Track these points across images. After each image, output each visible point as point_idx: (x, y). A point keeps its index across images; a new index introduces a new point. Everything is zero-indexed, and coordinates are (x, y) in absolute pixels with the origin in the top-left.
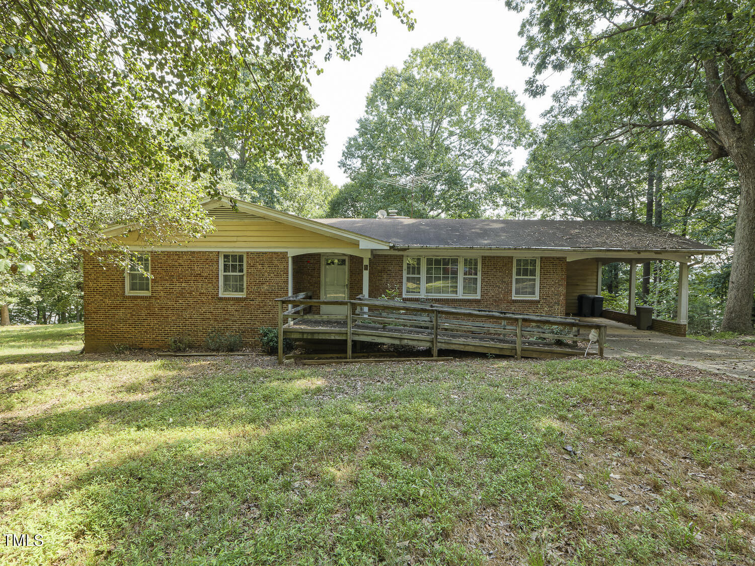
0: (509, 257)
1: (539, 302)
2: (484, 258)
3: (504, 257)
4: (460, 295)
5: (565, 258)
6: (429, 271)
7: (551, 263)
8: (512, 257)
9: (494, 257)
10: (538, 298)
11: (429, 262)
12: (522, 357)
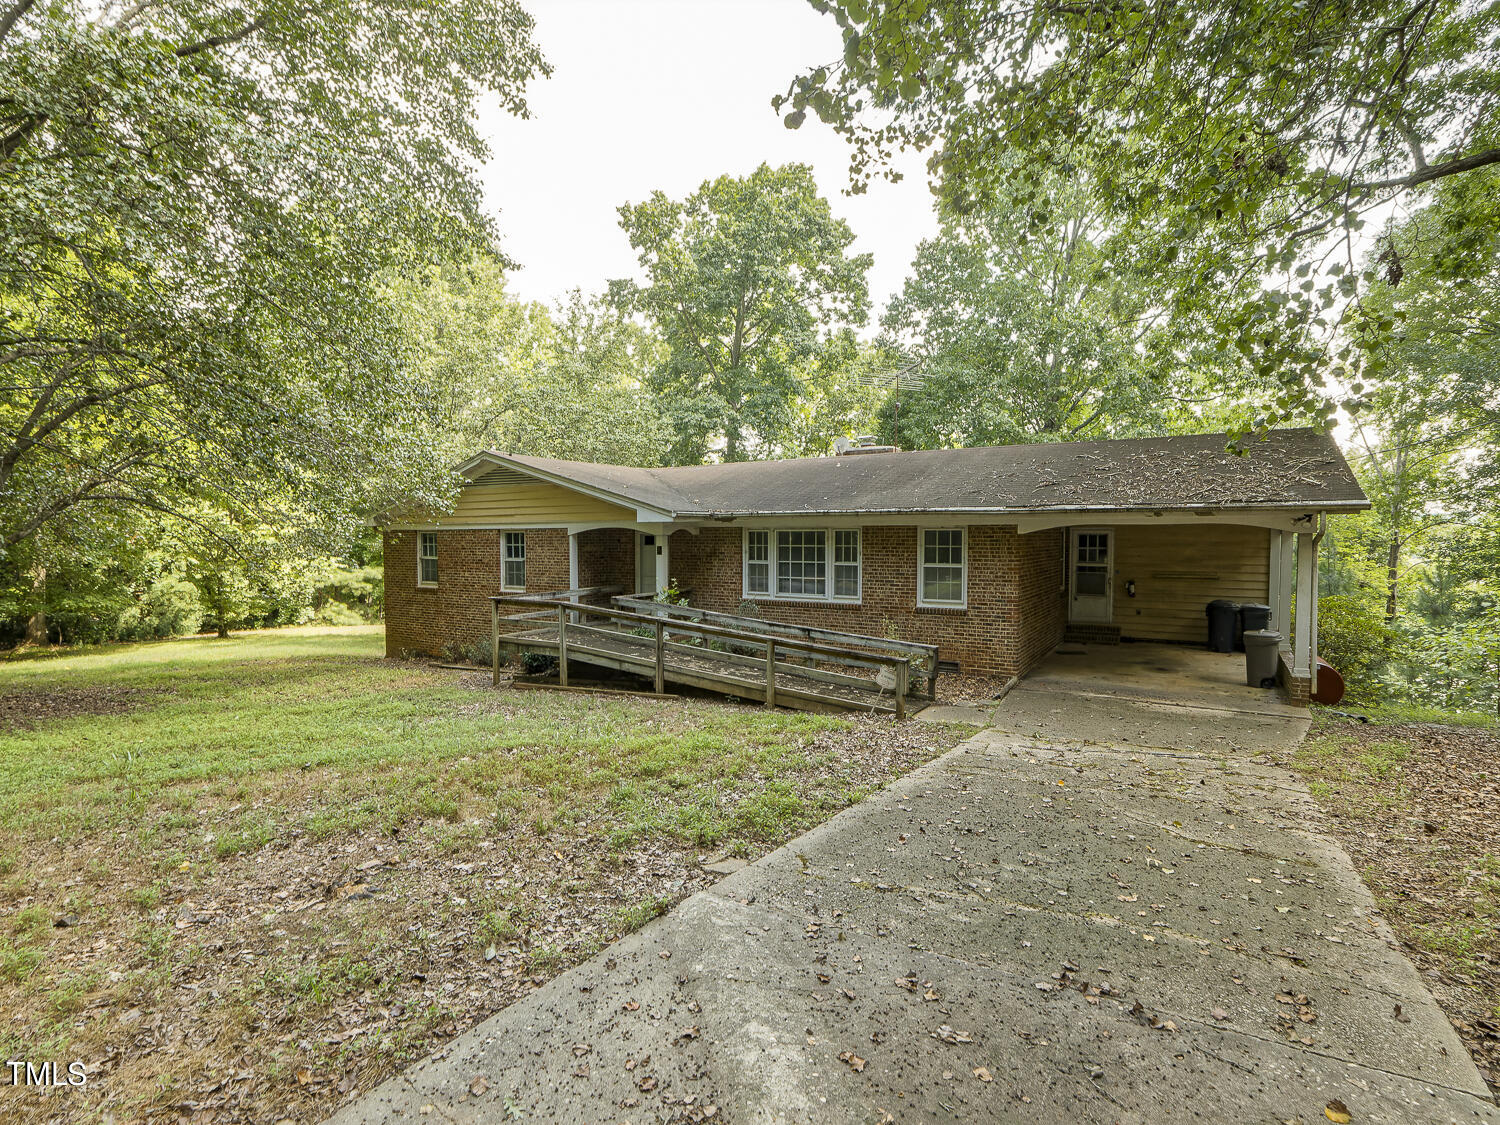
0: (909, 528)
1: (965, 613)
2: (866, 530)
3: (899, 528)
4: (830, 597)
5: (1015, 527)
6: (782, 553)
7: (990, 537)
8: (915, 528)
9: (882, 528)
10: (965, 607)
11: (783, 537)
12: (777, 706)
